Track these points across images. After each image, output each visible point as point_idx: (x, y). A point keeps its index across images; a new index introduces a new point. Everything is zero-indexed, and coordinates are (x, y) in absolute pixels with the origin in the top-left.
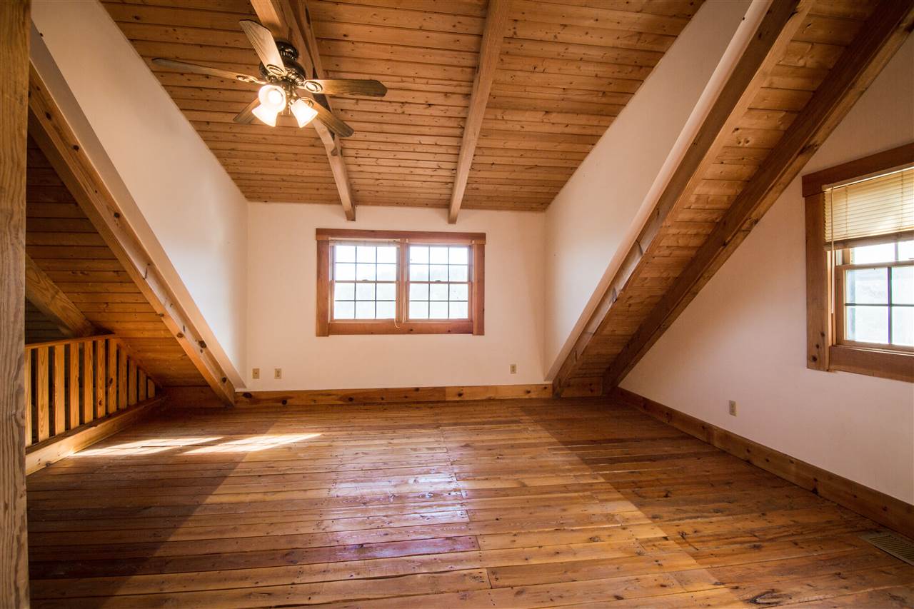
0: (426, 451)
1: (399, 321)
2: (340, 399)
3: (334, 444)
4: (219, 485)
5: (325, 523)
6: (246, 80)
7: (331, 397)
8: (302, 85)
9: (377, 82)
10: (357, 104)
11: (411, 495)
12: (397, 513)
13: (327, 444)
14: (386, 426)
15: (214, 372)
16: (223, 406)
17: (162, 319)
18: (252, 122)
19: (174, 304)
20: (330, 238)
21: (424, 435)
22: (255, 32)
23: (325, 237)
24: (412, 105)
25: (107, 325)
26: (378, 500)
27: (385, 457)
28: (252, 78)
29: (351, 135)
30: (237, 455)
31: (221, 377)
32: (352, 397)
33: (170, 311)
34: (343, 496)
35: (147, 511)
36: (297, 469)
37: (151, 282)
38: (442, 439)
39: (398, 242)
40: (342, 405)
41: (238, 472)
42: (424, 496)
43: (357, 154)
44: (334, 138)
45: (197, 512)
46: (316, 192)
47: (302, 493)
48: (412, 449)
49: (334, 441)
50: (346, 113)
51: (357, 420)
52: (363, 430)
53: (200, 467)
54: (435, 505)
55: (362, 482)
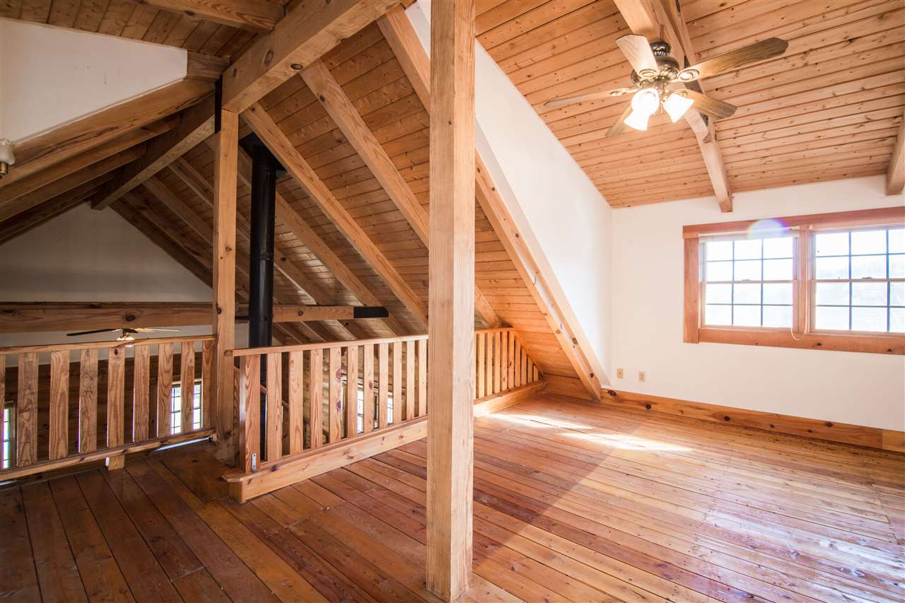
0: (849, 511)
1: (798, 331)
2: (714, 416)
3: (707, 464)
4: (591, 471)
5: (702, 550)
6: (619, 94)
7: (701, 411)
8: (676, 78)
9: (774, 40)
10: (737, 76)
11: (824, 562)
12: (801, 576)
13: (699, 462)
14: (783, 462)
15: (584, 368)
16: (590, 399)
17: (546, 317)
18: (622, 131)
19: (554, 305)
20: (700, 235)
21: (845, 489)
22: (631, 44)
23: (693, 235)
24: (819, 51)
25: (508, 321)
26: (773, 550)
27: (783, 501)
28: (624, 90)
29: (733, 113)
30: (605, 447)
31: (589, 373)
32: (728, 415)
33: (552, 311)
34: (722, 528)
35: (537, 474)
36: (667, 480)
37: (538, 287)
38: (878, 502)
39: (796, 230)
40: (714, 423)
41: (607, 464)
42: (847, 571)
43: (736, 134)
44: (707, 124)
45: (574, 489)
46: (683, 187)
47: (674, 507)
48: (823, 501)
49: (708, 462)
50: (722, 91)
51: (735, 445)
52: (745, 458)
53: (575, 449)
54: (868, 590)
55: (748, 519)
